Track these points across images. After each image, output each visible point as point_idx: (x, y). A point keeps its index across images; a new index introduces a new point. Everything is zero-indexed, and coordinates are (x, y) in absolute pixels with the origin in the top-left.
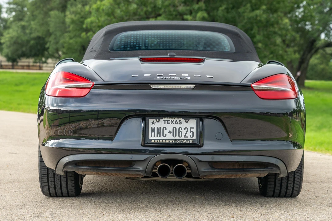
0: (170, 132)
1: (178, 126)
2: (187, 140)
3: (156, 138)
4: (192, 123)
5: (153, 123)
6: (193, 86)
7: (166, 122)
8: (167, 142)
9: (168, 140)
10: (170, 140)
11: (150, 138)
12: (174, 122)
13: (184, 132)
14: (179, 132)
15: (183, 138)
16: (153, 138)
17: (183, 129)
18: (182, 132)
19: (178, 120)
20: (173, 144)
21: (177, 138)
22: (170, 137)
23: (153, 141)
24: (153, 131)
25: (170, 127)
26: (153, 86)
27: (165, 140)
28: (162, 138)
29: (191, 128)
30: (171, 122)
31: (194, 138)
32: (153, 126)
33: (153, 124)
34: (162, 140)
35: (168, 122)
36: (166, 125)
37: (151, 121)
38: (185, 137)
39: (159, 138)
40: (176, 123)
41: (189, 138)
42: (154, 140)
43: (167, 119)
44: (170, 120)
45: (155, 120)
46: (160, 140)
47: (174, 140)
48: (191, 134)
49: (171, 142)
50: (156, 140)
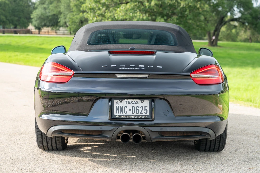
0: (130, 110)
1: (135, 105)
2: (142, 116)
3: (119, 114)
4: (146, 103)
5: (118, 103)
6: (147, 76)
7: (127, 102)
8: (128, 117)
9: (128, 115)
10: (130, 115)
11: (115, 114)
12: (133, 102)
13: (140, 110)
14: (137, 110)
15: (139, 114)
16: (117, 114)
17: (140, 107)
18: (138, 110)
19: (136, 101)
21: (135, 114)
22: (130, 113)
23: (117, 117)
24: (117, 109)
25: (130, 106)
26: (117, 75)
27: (126, 116)
28: (124, 114)
29: (145, 107)
30: (131, 102)
31: (148, 114)
32: (117, 105)
33: (117, 103)
35: (128, 102)
36: (127, 105)
37: (116, 101)
38: (141, 113)
40: (135, 103)
41: (144, 114)
43: (128, 100)
44: (130, 100)
45: (119, 101)
46: (122, 115)
47: (133, 116)
48: (146, 111)
49: (131, 117)
50: (120, 115)
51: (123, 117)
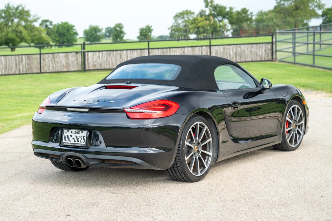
0: (73, 139)
1: (77, 135)
2: (81, 144)
3: (66, 142)
4: (85, 134)
6: (87, 110)
7: (72, 132)
8: (71, 144)
9: (71, 143)
10: (73, 143)
11: (63, 141)
12: (76, 132)
13: (80, 139)
14: (78, 139)
15: (79, 143)
16: (65, 142)
17: (80, 137)
18: (79, 139)
19: (78, 131)
21: (76, 142)
22: (73, 141)
23: (64, 144)
24: (65, 137)
25: (74, 135)
26: (68, 109)
27: (70, 143)
28: (69, 142)
29: (84, 137)
30: (74, 132)
31: (85, 143)
32: (66, 134)
34: (69, 143)
36: (72, 134)
37: (65, 131)
38: (80, 142)
39: (67, 142)
40: (77, 133)
41: (82, 143)
42: (65, 143)
43: (73, 130)
45: (67, 130)
46: (68, 143)
47: (74, 144)
48: (84, 140)
49: (73, 145)
50: (66, 143)
51: (68, 144)
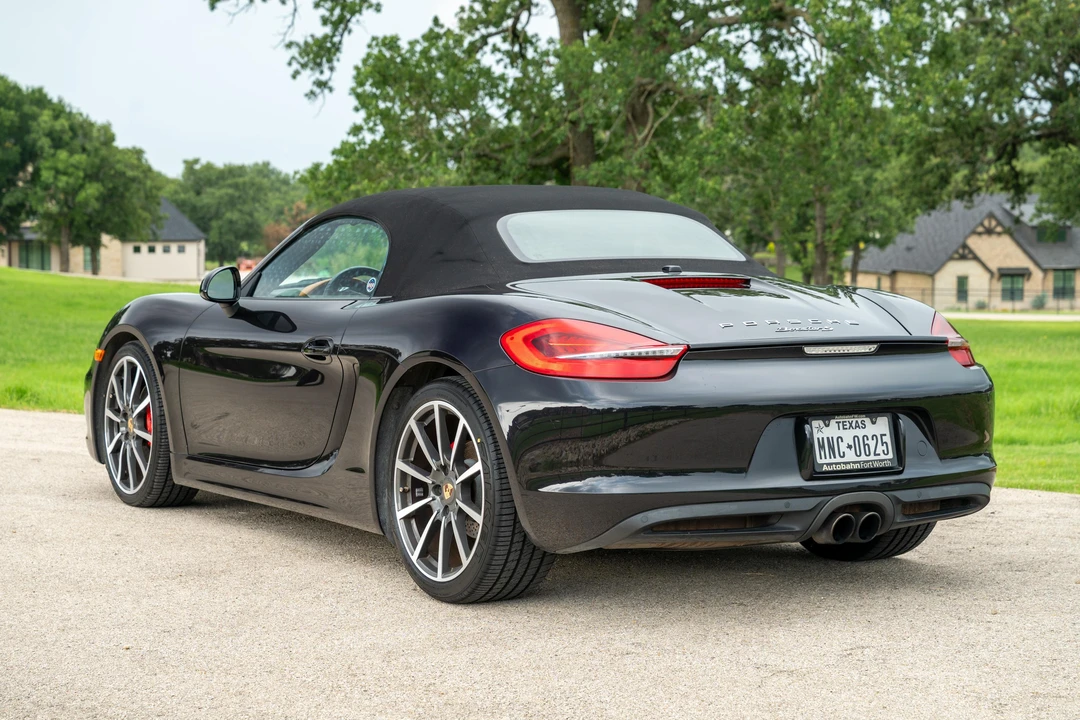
0: (850, 447)
1: (860, 433)
2: (880, 460)
3: (828, 461)
4: (882, 425)
5: (820, 429)
6: (873, 348)
7: (841, 425)
8: (848, 467)
9: (849, 463)
10: (853, 462)
11: (819, 461)
12: (854, 425)
13: (872, 444)
14: (865, 445)
15: (872, 457)
16: (823, 461)
17: (870, 438)
18: (869, 445)
19: (859, 421)
20: (858, 470)
21: (863, 458)
22: (850, 456)
23: (825, 468)
24: (822, 447)
25: (848, 436)
26: (808, 350)
28: (838, 459)
29: (882, 435)
30: (848, 425)
31: (890, 456)
32: (820, 435)
33: (821, 431)
34: (840, 463)
35: (844, 425)
36: (842, 433)
37: (815, 424)
38: (875, 455)
39: (833, 460)
40: (857, 426)
41: (882, 457)
42: (828, 464)
43: (841, 419)
44: (848, 419)
45: (821, 422)
46: (836, 464)
47: (858, 462)
48: (884, 448)
49: (856, 466)
50: (831, 464)
51: (839, 468)
